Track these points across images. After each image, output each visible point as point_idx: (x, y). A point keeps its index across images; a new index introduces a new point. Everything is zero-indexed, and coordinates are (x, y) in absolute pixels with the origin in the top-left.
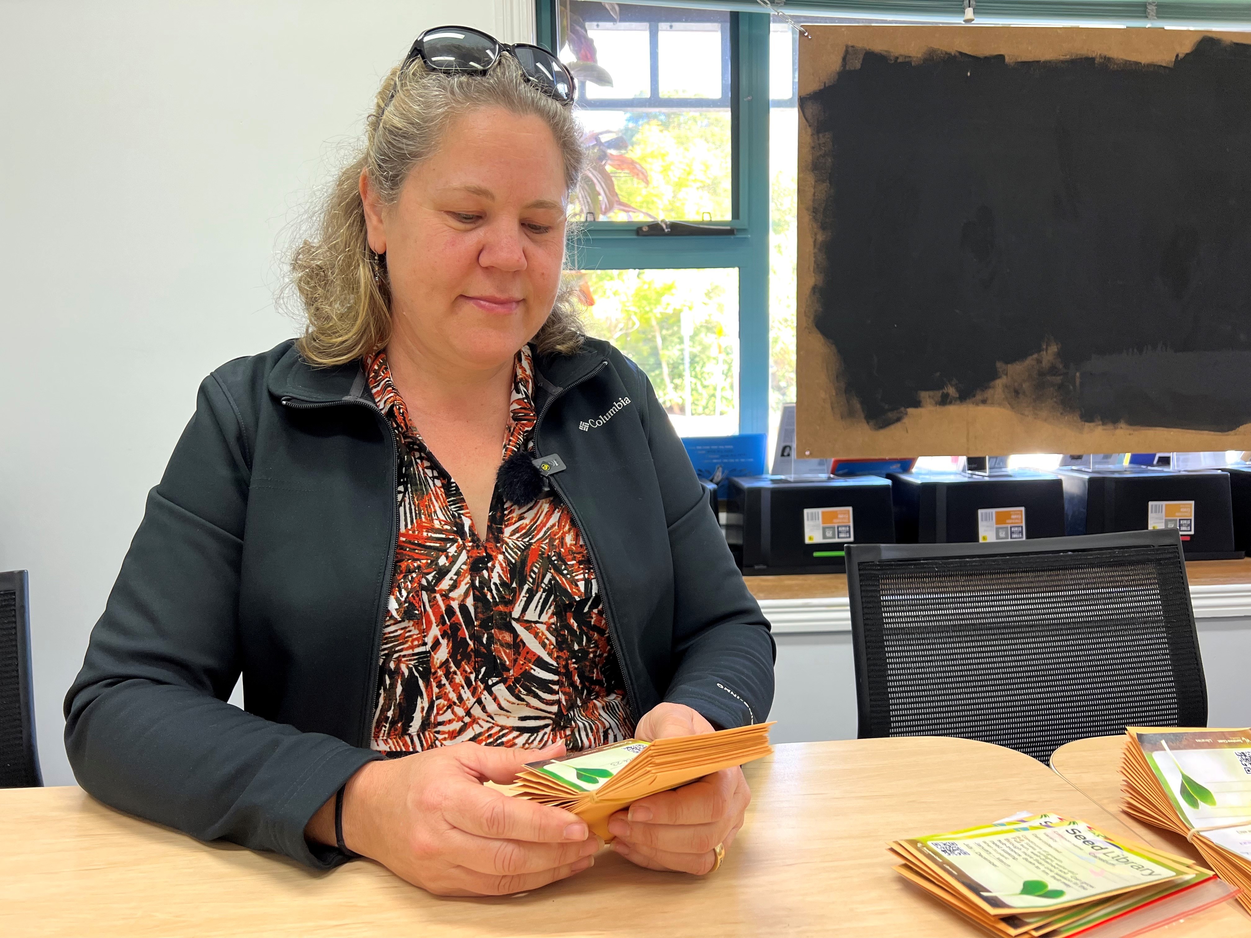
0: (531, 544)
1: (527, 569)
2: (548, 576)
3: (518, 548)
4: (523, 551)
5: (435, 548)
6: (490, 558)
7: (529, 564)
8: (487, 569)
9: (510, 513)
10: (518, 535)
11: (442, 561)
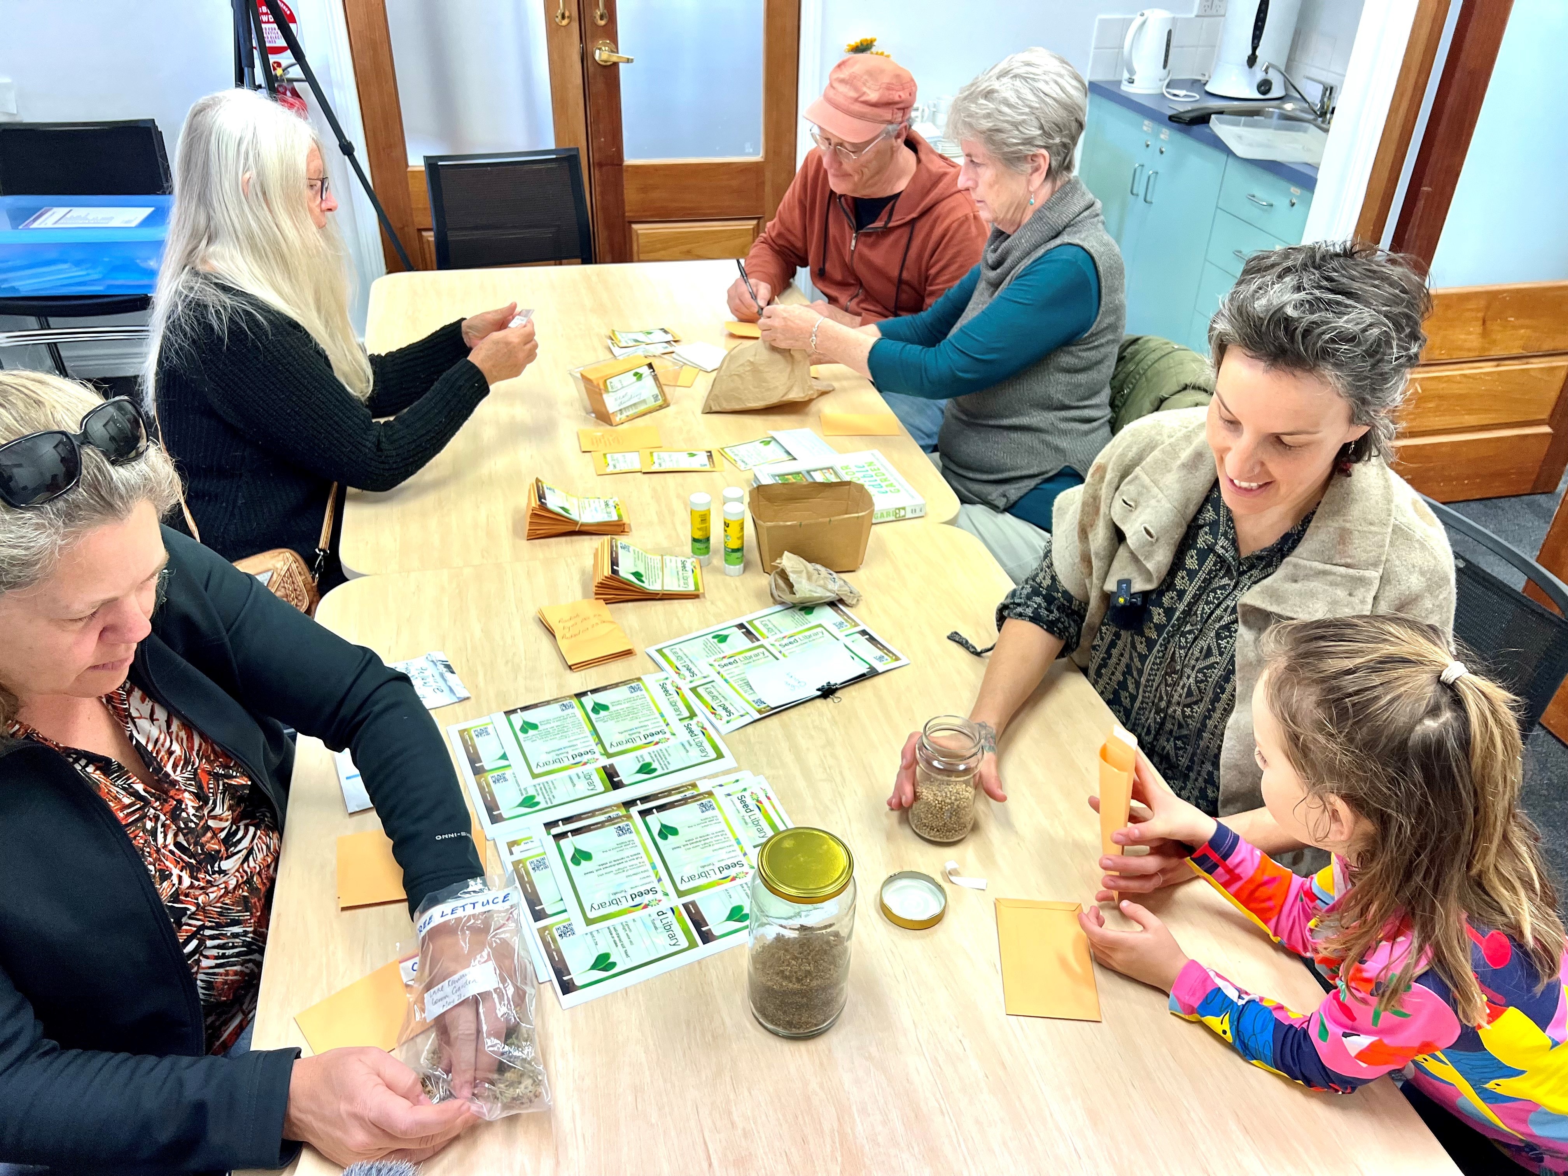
0: (196, 769)
1: (206, 789)
2: (221, 783)
3: (189, 779)
4: (194, 779)
5: (136, 820)
6: (180, 802)
7: (205, 786)
8: (183, 810)
9: (157, 753)
10: (179, 769)
11: (149, 825)
